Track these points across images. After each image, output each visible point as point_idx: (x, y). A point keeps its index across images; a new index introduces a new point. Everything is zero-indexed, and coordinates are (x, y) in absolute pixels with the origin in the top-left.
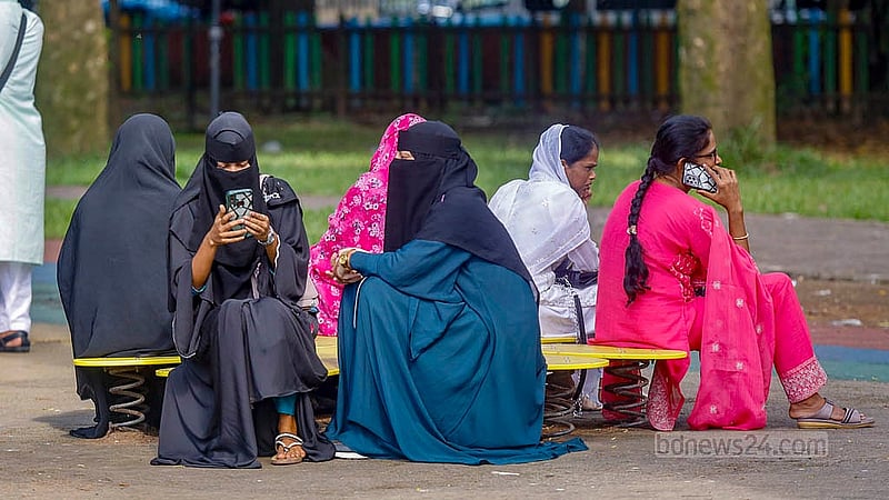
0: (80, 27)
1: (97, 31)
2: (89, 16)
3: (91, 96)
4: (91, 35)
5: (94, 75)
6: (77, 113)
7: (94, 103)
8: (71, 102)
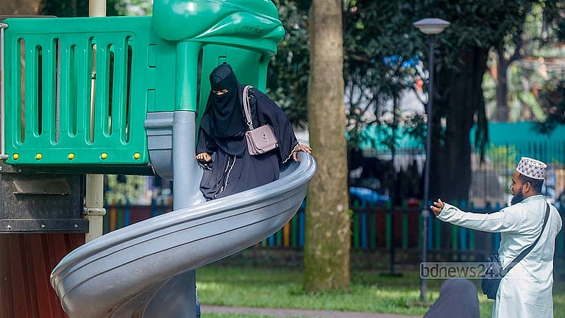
0: (334, 208)
1: (343, 211)
2: (338, 201)
3: (339, 252)
4: (340, 213)
5: (342, 239)
6: (331, 263)
7: (341, 257)
8: (327, 256)
